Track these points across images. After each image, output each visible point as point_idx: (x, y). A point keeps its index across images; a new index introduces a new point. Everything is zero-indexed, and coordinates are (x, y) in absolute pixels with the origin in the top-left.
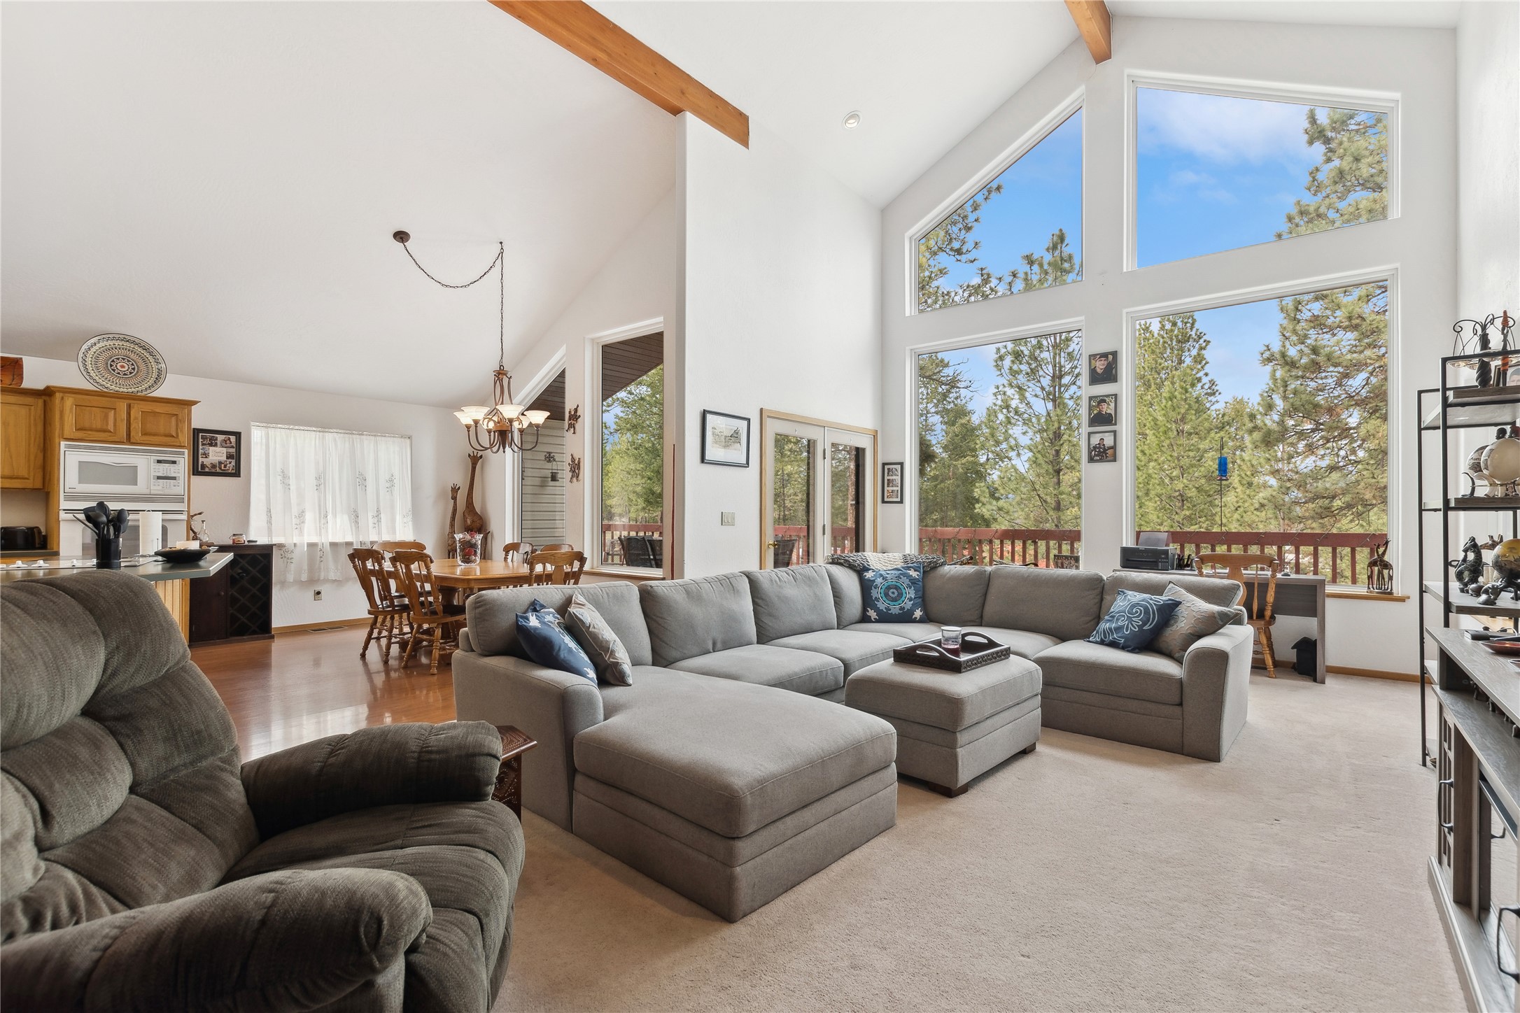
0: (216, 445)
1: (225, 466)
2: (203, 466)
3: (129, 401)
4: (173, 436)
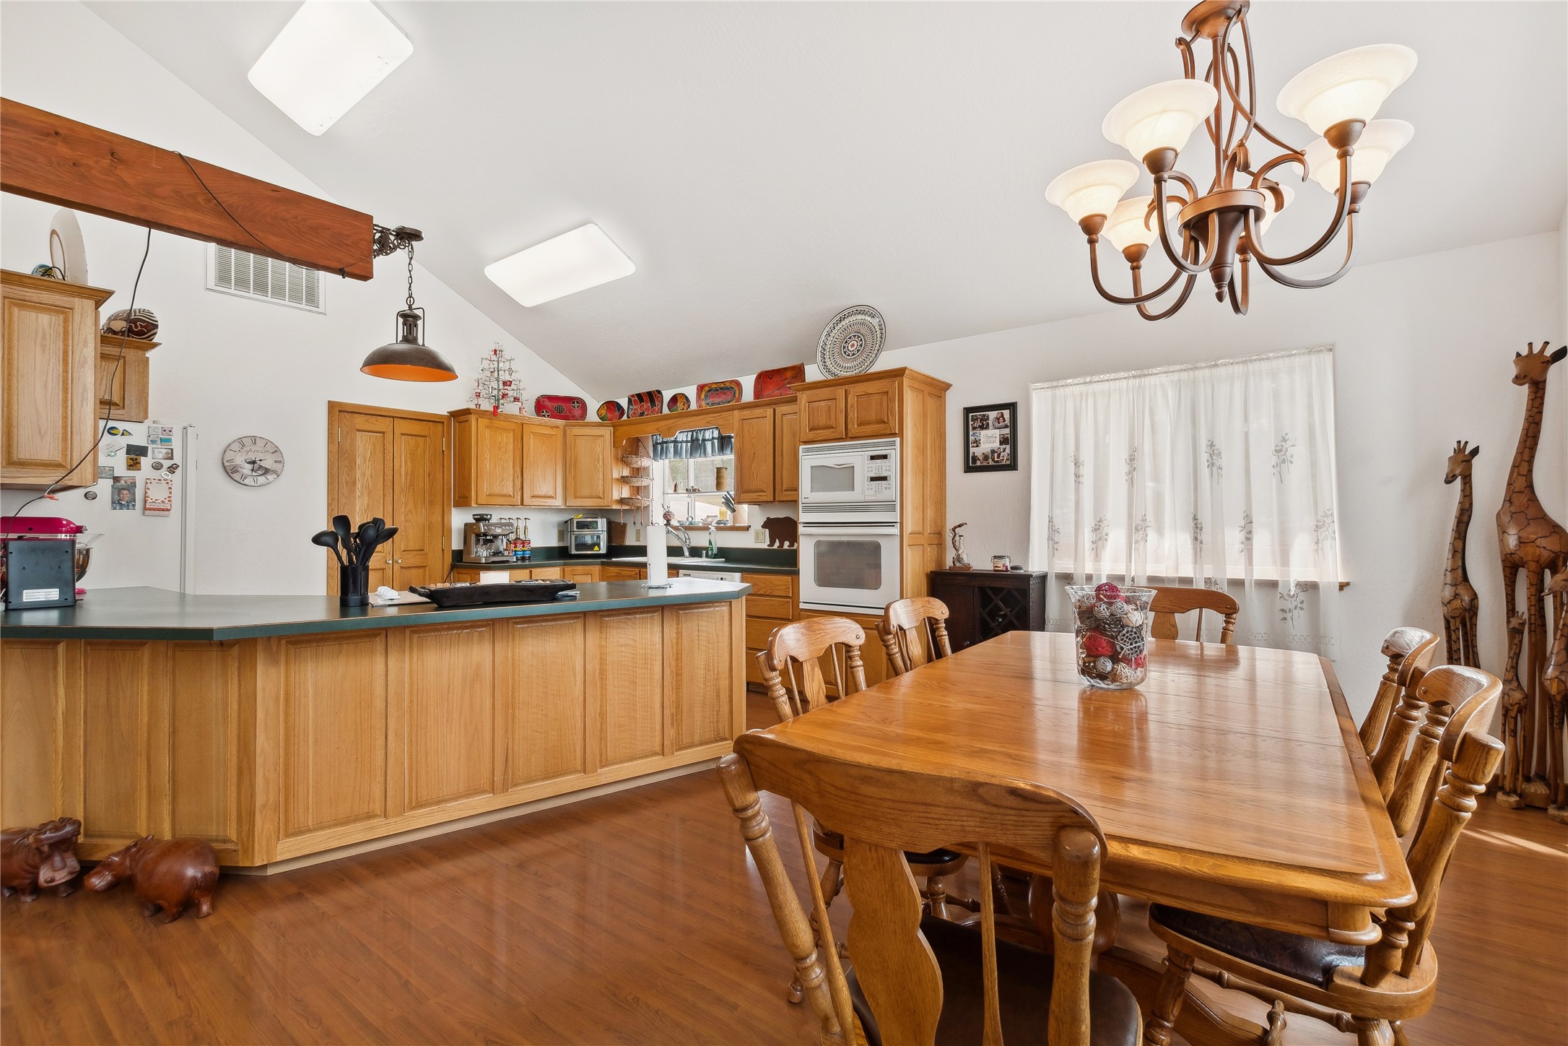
0: (987, 427)
1: (999, 457)
2: (975, 459)
3: (846, 387)
4: (884, 422)
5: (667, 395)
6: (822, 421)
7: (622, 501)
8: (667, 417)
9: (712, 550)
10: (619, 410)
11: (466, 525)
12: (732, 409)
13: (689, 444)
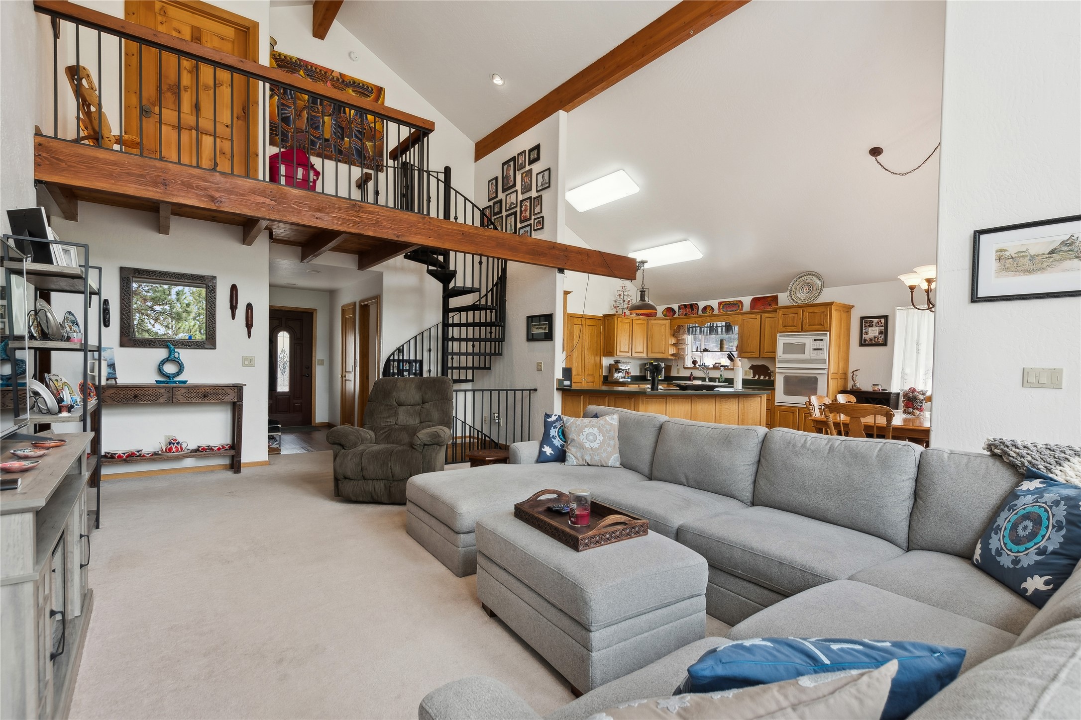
0: (872, 326)
1: (878, 339)
2: (865, 340)
3: (803, 308)
4: (822, 325)
5: (701, 308)
6: (790, 323)
7: (673, 355)
8: (701, 317)
9: (722, 379)
10: (673, 311)
11: (610, 364)
12: (738, 314)
13: (708, 328)
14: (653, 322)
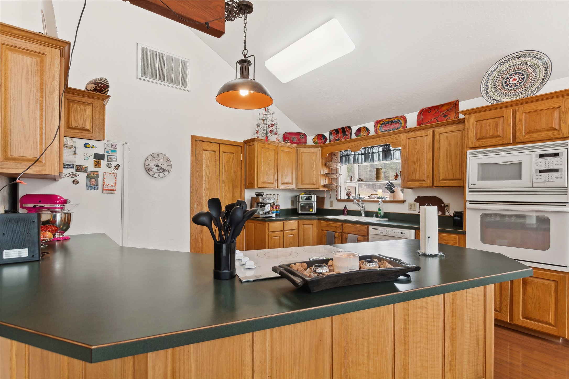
3: (513, 108)
4: (555, 129)
5: (354, 129)
6: (490, 132)
7: (325, 186)
8: (354, 140)
9: (381, 213)
10: (324, 138)
11: (252, 198)
12: (401, 132)
13: (363, 156)
14: (303, 150)
